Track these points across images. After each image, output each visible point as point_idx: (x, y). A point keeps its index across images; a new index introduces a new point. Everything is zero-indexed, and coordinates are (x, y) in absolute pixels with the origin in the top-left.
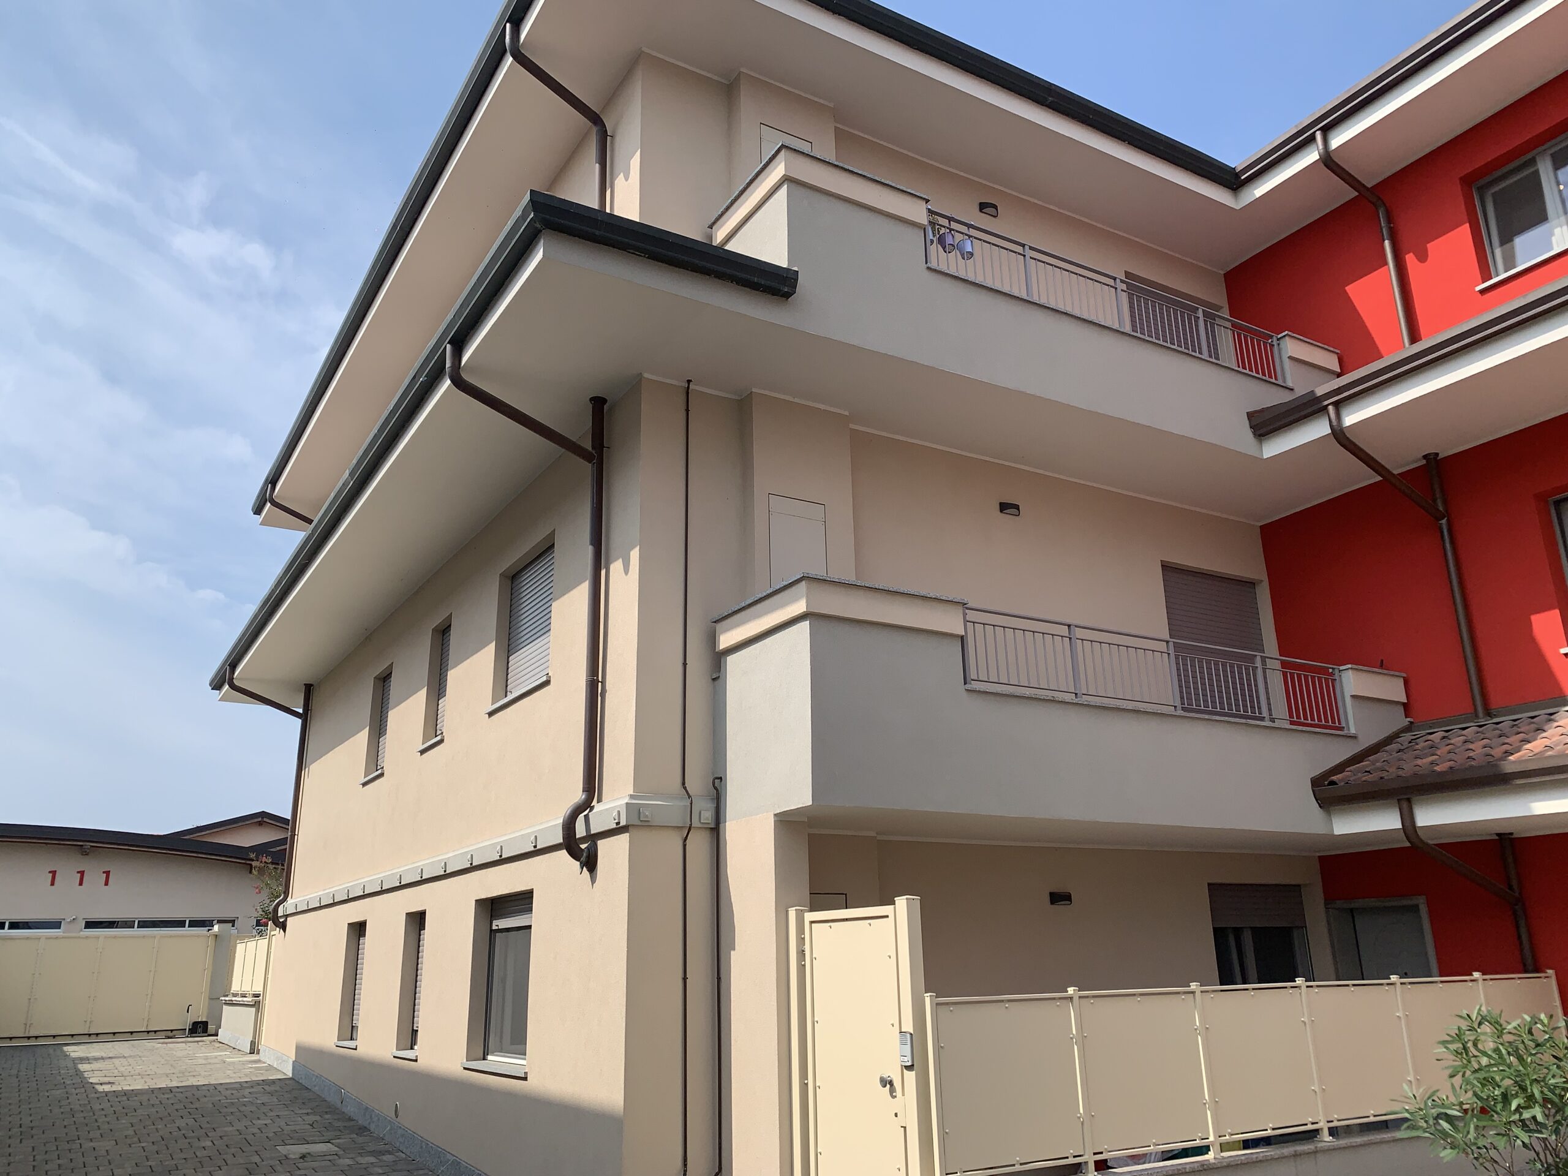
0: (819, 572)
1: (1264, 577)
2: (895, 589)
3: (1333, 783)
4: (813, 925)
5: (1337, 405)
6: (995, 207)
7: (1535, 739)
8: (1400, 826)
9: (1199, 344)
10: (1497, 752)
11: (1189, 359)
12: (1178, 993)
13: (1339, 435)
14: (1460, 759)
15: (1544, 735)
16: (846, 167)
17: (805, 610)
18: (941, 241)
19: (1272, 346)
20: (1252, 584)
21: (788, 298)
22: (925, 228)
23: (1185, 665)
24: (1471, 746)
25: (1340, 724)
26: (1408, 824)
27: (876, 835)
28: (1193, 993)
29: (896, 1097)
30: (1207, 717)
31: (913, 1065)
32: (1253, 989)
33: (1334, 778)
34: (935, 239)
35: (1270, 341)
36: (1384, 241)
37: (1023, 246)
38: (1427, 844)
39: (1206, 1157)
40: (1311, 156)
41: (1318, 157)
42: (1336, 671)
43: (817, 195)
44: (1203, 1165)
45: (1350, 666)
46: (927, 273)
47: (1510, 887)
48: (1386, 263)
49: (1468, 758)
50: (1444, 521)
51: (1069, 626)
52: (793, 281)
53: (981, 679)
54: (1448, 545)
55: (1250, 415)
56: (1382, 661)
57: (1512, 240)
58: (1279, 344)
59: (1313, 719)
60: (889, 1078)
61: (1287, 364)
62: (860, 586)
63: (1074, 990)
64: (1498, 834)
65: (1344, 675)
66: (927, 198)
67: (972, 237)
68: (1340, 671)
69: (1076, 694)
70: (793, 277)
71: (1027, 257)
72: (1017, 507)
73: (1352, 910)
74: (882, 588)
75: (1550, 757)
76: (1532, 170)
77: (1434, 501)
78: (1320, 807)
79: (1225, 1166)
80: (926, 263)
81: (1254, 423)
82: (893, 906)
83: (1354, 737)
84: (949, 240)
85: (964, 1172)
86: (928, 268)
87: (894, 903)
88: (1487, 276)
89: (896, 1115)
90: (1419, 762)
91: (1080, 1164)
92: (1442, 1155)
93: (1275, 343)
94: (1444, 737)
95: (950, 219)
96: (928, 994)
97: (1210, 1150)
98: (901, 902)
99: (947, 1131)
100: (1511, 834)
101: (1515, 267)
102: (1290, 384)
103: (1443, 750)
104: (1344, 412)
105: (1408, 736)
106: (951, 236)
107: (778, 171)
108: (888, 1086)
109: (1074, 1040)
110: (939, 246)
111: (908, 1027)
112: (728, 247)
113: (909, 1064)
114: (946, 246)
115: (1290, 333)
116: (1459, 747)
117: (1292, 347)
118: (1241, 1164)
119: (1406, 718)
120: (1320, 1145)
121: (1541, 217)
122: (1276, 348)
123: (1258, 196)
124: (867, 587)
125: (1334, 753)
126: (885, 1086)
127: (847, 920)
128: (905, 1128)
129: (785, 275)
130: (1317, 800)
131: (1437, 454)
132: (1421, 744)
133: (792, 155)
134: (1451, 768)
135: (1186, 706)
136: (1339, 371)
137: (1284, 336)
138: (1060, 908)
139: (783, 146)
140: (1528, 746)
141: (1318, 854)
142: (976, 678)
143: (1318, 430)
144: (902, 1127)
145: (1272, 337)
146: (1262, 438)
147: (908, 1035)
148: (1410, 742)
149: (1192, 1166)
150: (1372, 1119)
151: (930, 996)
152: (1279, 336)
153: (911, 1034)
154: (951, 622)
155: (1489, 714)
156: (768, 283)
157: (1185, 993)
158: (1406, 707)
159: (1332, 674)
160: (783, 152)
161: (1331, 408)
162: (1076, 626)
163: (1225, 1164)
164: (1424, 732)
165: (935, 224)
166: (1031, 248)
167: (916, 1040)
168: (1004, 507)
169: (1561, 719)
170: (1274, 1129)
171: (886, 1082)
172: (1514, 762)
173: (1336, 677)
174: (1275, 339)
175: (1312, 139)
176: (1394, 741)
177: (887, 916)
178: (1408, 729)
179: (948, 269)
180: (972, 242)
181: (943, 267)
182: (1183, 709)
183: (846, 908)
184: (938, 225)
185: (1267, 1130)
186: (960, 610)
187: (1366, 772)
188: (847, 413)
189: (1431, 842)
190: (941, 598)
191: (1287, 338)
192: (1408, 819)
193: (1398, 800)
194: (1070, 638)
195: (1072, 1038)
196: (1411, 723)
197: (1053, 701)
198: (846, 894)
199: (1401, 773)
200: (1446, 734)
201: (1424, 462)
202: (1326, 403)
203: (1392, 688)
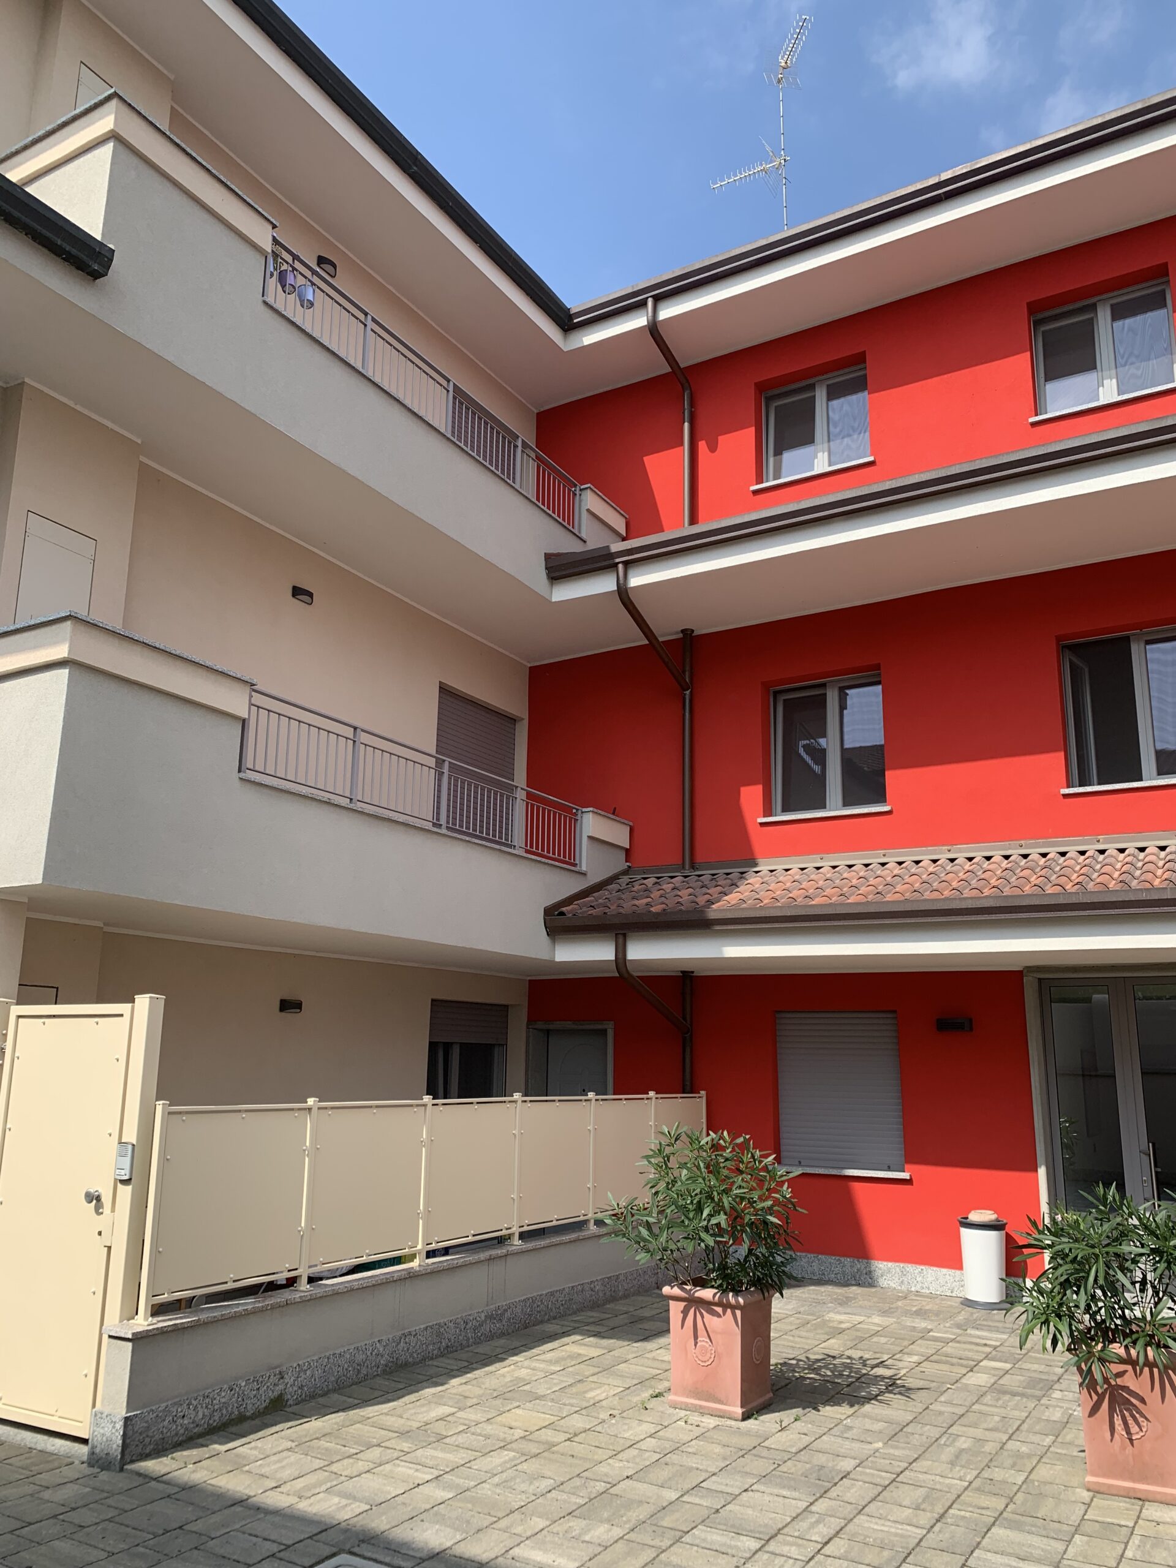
1: (526, 716)
2: (178, 653)
3: (562, 914)
4: (20, 1020)
5: (627, 564)
6: (335, 266)
7: (731, 893)
8: (613, 958)
9: (514, 474)
10: (702, 900)
11: (502, 483)
12: (411, 1106)
13: (623, 593)
14: (671, 903)
15: (738, 890)
16: (188, 150)
17: (66, 656)
18: (282, 278)
19: (575, 494)
20: (513, 720)
21: (96, 278)
22: (266, 257)
23: (456, 786)
24: (679, 893)
25: (574, 860)
26: (620, 956)
28: (425, 1105)
29: (102, 1213)
30: (467, 839)
31: (130, 1179)
32: (478, 1103)
33: (564, 909)
34: (275, 273)
35: (573, 489)
36: (684, 422)
37: (366, 314)
38: (632, 976)
39: (411, 1265)
40: (638, 321)
41: (646, 323)
42: (580, 812)
43: (151, 172)
44: (410, 1273)
45: (591, 809)
46: (263, 308)
47: (685, 1019)
48: (682, 444)
49: (678, 903)
50: (688, 692)
51: (355, 728)
52: (106, 259)
53: (256, 769)
54: (687, 714)
55: (548, 557)
56: (615, 809)
57: (781, 454)
58: (580, 495)
59: (554, 853)
60: (97, 1193)
61: (585, 514)
62: (137, 641)
63: (314, 1101)
64: (682, 972)
65: (585, 815)
66: (274, 222)
67: (315, 285)
68: (582, 812)
69: (351, 799)
70: (107, 255)
71: (369, 328)
72: (311, 595)
73: (548, 1032)
74: (163, 648)
75: (743, 909)
76: (813, 394)
77: (684, 672)
78: (548, 935)
79: (429, 1273)
80: (263, 296)
81: (549, 566)
82: (130, 1005)
83: (584, 874)
84: (290, 279)
85: (172, 1293)
86: (265, 303)
87: (133, 1001)
88: (760, 480)
89: (100, 1233)
90: (636, 902)
91: (296, 1277)
93: (578, 492)
94: (656, 883)
95: (295, 257)
96: (161, 1102)
97: (416, 1258)
98: (143, 1001)
99: (161, 1249)
100: (693, 972)
101: (780, 478)
102: (583, 535)
103: (655, 894)
104: (631, 573)
105: (625, 880)
106: (292, 276)
107: (105, 122)
108: (94, 1201)
109: (307, 1152)
110: (278, 284)
111: (131, 1135)
112: (29, 189)
113: (126, 1177)
114: (286, 285)
115: (592, 487)
116: (669, 893)
117: (590, 501)
118: (443, 1270)
119: (626, 862)
120: (511, 1249)
121: (808, 439)
122: (578, 497)
123: (585, 344)
124: (145, 644)
125: (562, 886)
126: (90, 1202)
128: (109, 1248)
129: (97, 249)
130: (546, 928)
131: (693, 631)
132: (637, 887)
133: (125, 109)
134: (664, 910)
135: (451, 826)
136: (624, 534)
137: (586, 488)
138: (287, 1016)
139: (115, 95)
140: (726, 898)
141: (529, 978)
142: (252, 767)
143: (604, 585)
144: (105, 1246)
145: (575, 486)
146: (554, 581)
147: (130, 1147)
148: (628, 884)
149: (399, 1274)
150: (555, 1223)
151: (163, 1104)
152: (582, 487)
153: (133, 1145)
154: (235, 702)
155: (693, 867)
156: (74, 251)
157: (418, 1105)
158: (628, 852)
159: (575, 814)
160: (114, 102)
161: (620, 566)
162: (363, 731)
163: (429, 1271)
164: (639, 877)
165: (277, 256)
166: (373, 320)
167: (139, 1153)
168: (297, 592)
169: (751, 877)
170: (474, 1235)
171: (94, 1199)
172: (716, 911)
173: (579, 817)
174: (578, 488)
175: (643, 304)
176: (615, 882)
177: (122, 1015)
178: (625, 872)
179: (285, 310)
180: (314, 291)
181: (279, 306)
182: (448, 828)
184: (282, 258)
185: (468, 1237)
186: (248, 689)
187: (591, 906)
188: (139, 441)
189: (635, 974)
190: (229, 673)
191: (589, 490)
192: (621, 951)
193: (616, 934)
194: (354, 741)
195: (304, 1150)
196: (629, 867)
197: (328, 803)
198: (57, 988)
199: (621, 910)
200: (658, 881)
201: (681, 635)
202: (617, 560)
203: (618, 834)
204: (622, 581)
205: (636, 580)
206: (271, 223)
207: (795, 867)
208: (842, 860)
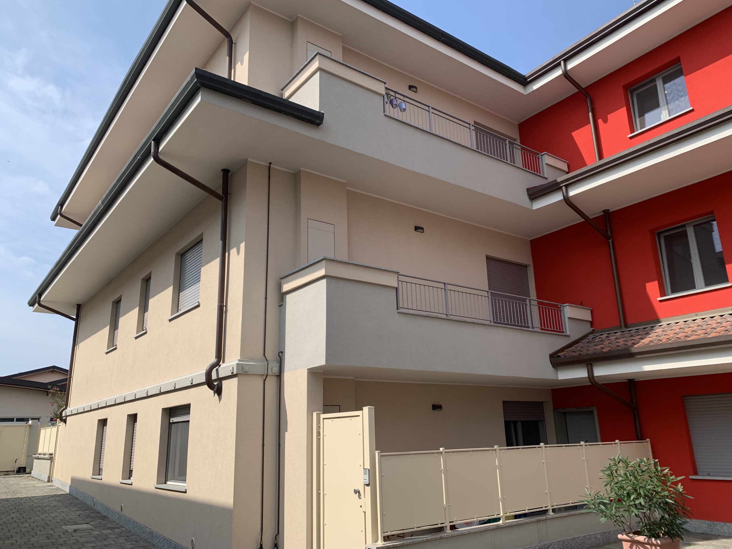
0: (331, 256)
1: (531, 263)
2: (366, 265)
3: (559, 356)
4: (324, 420)
5: (566, 186)
6: (416, 88)
7: (646, 338)
8: (587, 376)
9: (506, 156)
10: (630, 343)
11: (501, 163)
12: (489, 450)
13: (567, 200)
14: (614, 346)
15: (649, 336)
16: (347, 65)
17: (324, 274)
18: (391, 102)
19: (539, 158)
20: (526, 266)
21: (319, 126)
22: (383, 97)
23: (495, 302)
24: (619, 341)
25: (562, 330)
26: (590, 374)
27: (354, 379)
28: (495, 450)
29: (361, 498)
30: (504, 326)
31: (369, 484)
32: (522, 448)
33: (559, 354)
34: (388, 101)
35: (538, 156)
36: (589, 112)
37: (429, 107)
38: (598, 384)
39: (499, 523)
40: (558, 72)
41: (562, 73)
42: (562, 307)
43: (334, 78)
44: (498, 526)
45: (568, 304)
46: (384, 117)
47: (633, 403)
48: (589, 123)
49: (617, 346)
50: (610, 240)
51: (445, 284)
52: (321, 118)
53: (404, 307)
54: (612, 251)
55: (528, 190)
56: (582, 303)
57: (644, 115)
58: (542, 158)
59: (551, 328)
60: (358, 490)
61: (545, 166)
62: (350, 263)
63: (443, 449)
64: (628, 380)
65: (565, 308)
66: (385, 82)
67: (405, 101)
68: (563, 306)
69: (447, 315)
70: (321, 116)
71: (430, 112)
72: (422, 229)
73: (565, 414)
74: (361, 264)
75: (652, 346)
76: (654, 84)
77: (607, 231)
78: (553, 367)
79: (507, 527)
80: (384, 112)
81: (529, 194)
82: (362, 411)
83: (569, 336)
84: (395, 102)
85: (392, 532)
86: (385, 115)
87: (362, 410)
88: (632, 131)
89: (361, 506)
90: (596, 347)
91: (443, 527)
92: (601, 520)
93: (540, 157)
94: (607, 337)
95: (396, 92)
96: (377, 451)
97: (500, 520)
98: (366, 409)
99: (384, 513)
100: (634, 379)
101: (645, 128)
102: (546, 176)
103: (607, 342)
104: (569, 189)
105: (592, 336)
106: (395, 100)
107: (315, 65)
108: (358, 493)
109: (442, 472)
110: (390, 105)
111: (368, 466)
112: (290, 100)
113: (368, 483)
114: (393, 105)
115: (547, 153)
116: (613, 341)
117: (547, 159)
118: (514, 525)
119: (591, 327)
120: (548, 516)
121: (656, 105)
122: (540, 159)
123: (535, 89)
124: (354, 264)
125: (558, 343)
126: (356, 493)
127: (340, 417)
128: (365, 512)
129: (318, 115)
130: (552, 364)
131: (609, 210)
132: (597, 340)
133: (322, 57)
134: (610, 350)
135: (495, 321)
136: (568, 171)
137: (544, 154)
138: (437, 412)
139: (318, 53)
140: (642, 341)
141: (551, 388)
142: (402, 307)
143: (557, 197)
144: (363, 512)
145: (538, 154)
146: (533, 200)
147: (368, 470)
148: (593, 339)
149: (492, 527)
150: (571, 505)
151: (378, 452)
152: (542, 154)
153: (369, 470)
154: (392, 281)
155: (626, 327)
156: (309, 118)
157: (492, 450)
158: (592, 323)
159: (560, 308)
160: (318, 56)
161: (564, 188)
162: (448, 284)
163: (507, 526)
164: (598, 334)
165: (388, 94)
166: (432, 108)
167: (371, 473)
168: (417, 228)
169: (657, 329)
170: (528, 510)
171: (357, 492)
172: (636, 348)
173: (562, 309)
174: (540, 155)
175: (559, 64)
176: (586, 338)
177: (359, 416)
178: (592, 333)
179: (394, 116)
180: (405, 104)
181: (391, 115)
182: (494, 322)
183: (340, 412)
184: (390, 95)
185: (525, 510)
186: (396, 275)
187: (573, 351)
188: (345, 182)
189: (600, 383)
190: (388, 270)
191: (545, 155)
192: (590, 372)
193: (587, 364)
194: (445, 289)
195: (441, 471)
196: (593, 330)
197: (437, 318)
198: (340, 406)
199: (589, 352)
200: (608, 335)
201: (603, 213)
202: (562, 185)
203: (585, 314)
204: (565, 194)
205: (573, 192)
206: (384, 82)
207: (681, 321)
208: (707, 315)
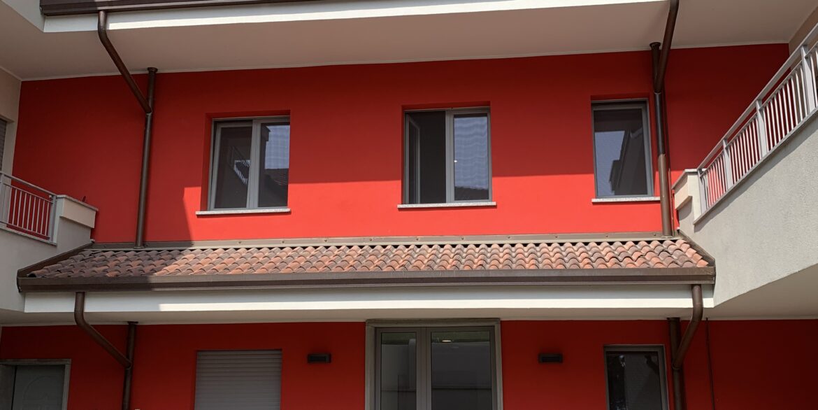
1: (16, 119)
3: (33, 276)
5: (106, 12)
7: (170, 264)
8: (73, 311)
10: (147, 269)
13: (103, 34)
14: (123, 270)
15: (176, 262)
20: (4, 121)
24: (131, 263)
25: (47, 234)
26: (79, 309)
33: (35, 272)
38: (87, 325)
42: (54, 198)
45: (65, 196)
47: (128, 357)
49: (129, 271)
50: (150, 114)
54: (148, 131)
56: (85, 197)
59: (30, 228)
64: (128, 322)
65: (59, 201)
68: (57, 198)
73: (16, 368)
75: (180, 276)
77: (148, 99)
78: (20, 291)
83: (55, 246)
90: (95, 269)
94: (114, 255)
100: (137, 322)
103: (112, 263)
104: (110, 19)
105: (89, 251)
116: (123, 263)
119: (91, 238)
125: (36, 254)
130: (18, 286)
131: (157, 70)
132: (98, 258)
134: (117, 276)
140: (166, 268)
141: (3, 326)
143: (87, 25)
146: (47, 17)
148: (90, 255)
155: (144, 244)
158: (93, 231)
159: (51, 199)
161: (102, 13)
164: (100, 250)
169: (186, 254)
172: (156, 278)
173: (53, 202)
176: (80, 253)
178: (91, 246)
187: (58, 271)
189: (90, 323)
192: (80, 306)
193: (77, 293)
196: (93, 242)
199: (83, 275)
200: (115, 253)
201: (147, 72)
202: (99, 8)
203: (86, 217)
204: (102, 24)
205: (114, 25)
207: (220, 248)
208: (253, 245)
